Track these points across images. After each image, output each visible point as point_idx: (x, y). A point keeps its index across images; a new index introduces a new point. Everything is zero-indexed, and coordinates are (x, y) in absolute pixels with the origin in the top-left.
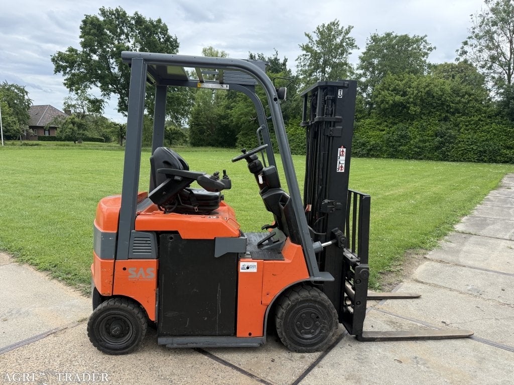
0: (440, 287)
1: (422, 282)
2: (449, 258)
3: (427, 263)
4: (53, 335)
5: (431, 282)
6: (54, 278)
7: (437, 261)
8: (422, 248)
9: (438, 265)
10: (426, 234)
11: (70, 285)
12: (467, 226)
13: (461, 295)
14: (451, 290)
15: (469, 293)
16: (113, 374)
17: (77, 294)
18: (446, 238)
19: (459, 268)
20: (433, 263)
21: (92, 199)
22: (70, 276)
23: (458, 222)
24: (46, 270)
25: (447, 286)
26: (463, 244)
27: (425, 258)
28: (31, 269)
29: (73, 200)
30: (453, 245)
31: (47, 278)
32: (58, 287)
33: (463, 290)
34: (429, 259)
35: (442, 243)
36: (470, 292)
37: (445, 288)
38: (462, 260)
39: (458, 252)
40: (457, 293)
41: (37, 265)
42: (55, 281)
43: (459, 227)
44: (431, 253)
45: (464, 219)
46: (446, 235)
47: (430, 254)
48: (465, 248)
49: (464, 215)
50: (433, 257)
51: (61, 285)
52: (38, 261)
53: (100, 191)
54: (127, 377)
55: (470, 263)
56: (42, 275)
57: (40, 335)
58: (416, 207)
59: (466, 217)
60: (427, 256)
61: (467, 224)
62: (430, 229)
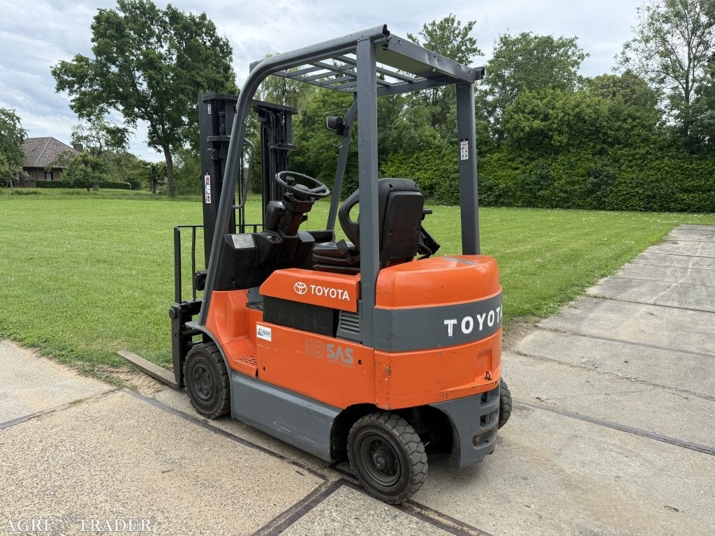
0: (547, 360)
1: (525, 355)
2: (568, 326)
3: (537, 332)
4: (36, 418)
5: (537, 354)
6: (43, 355)
7: (551, 330)
8: (534, 315)
9: (550, 335)
10: (544, 299)
11: (64, 362)
12: (603, 289)
13: (571, 368)
14: (560, 363)
15: (583, 367)
16: (108, 459)
17: (73, 373)
18: (572, 303)
19: (577, 338)
20: (545, 333)
21: (105, 262)
22: (63, 353)
23: (593, 284)
24: (33, 346)
25: (557, 359)
26: (591, 310)
27: (536, 326)
28: (14, 345)
29: (79, 263)
30: (578, 311)
31: (34, 355)
32: (49, 365)
33: (575, 362)
34: (540, 328)
35: (565, 309)
36: (583, 365)
37: (552, 360)
38: (584, 328)
39: (582, 319)
40: (566, 367)
41: (21, 340)
42: (44, 359)
43: (592, 291)
44: (546, 320)
45: (602, 281)
46: (571, 299)
47: (544, 323)
48: (592, 315)
49: (603, 276)
50: (547, 326)
51: (52, 363)
52: (23, 336)
53: (117, 251)
54: (126, 461)
55: (594, 332)
56: (28, 352)
57: (18, 419)
58: (542, 266)
59: (606, 279)
60: (539, 325)
61: (605, 286)
62: (552, 292)
